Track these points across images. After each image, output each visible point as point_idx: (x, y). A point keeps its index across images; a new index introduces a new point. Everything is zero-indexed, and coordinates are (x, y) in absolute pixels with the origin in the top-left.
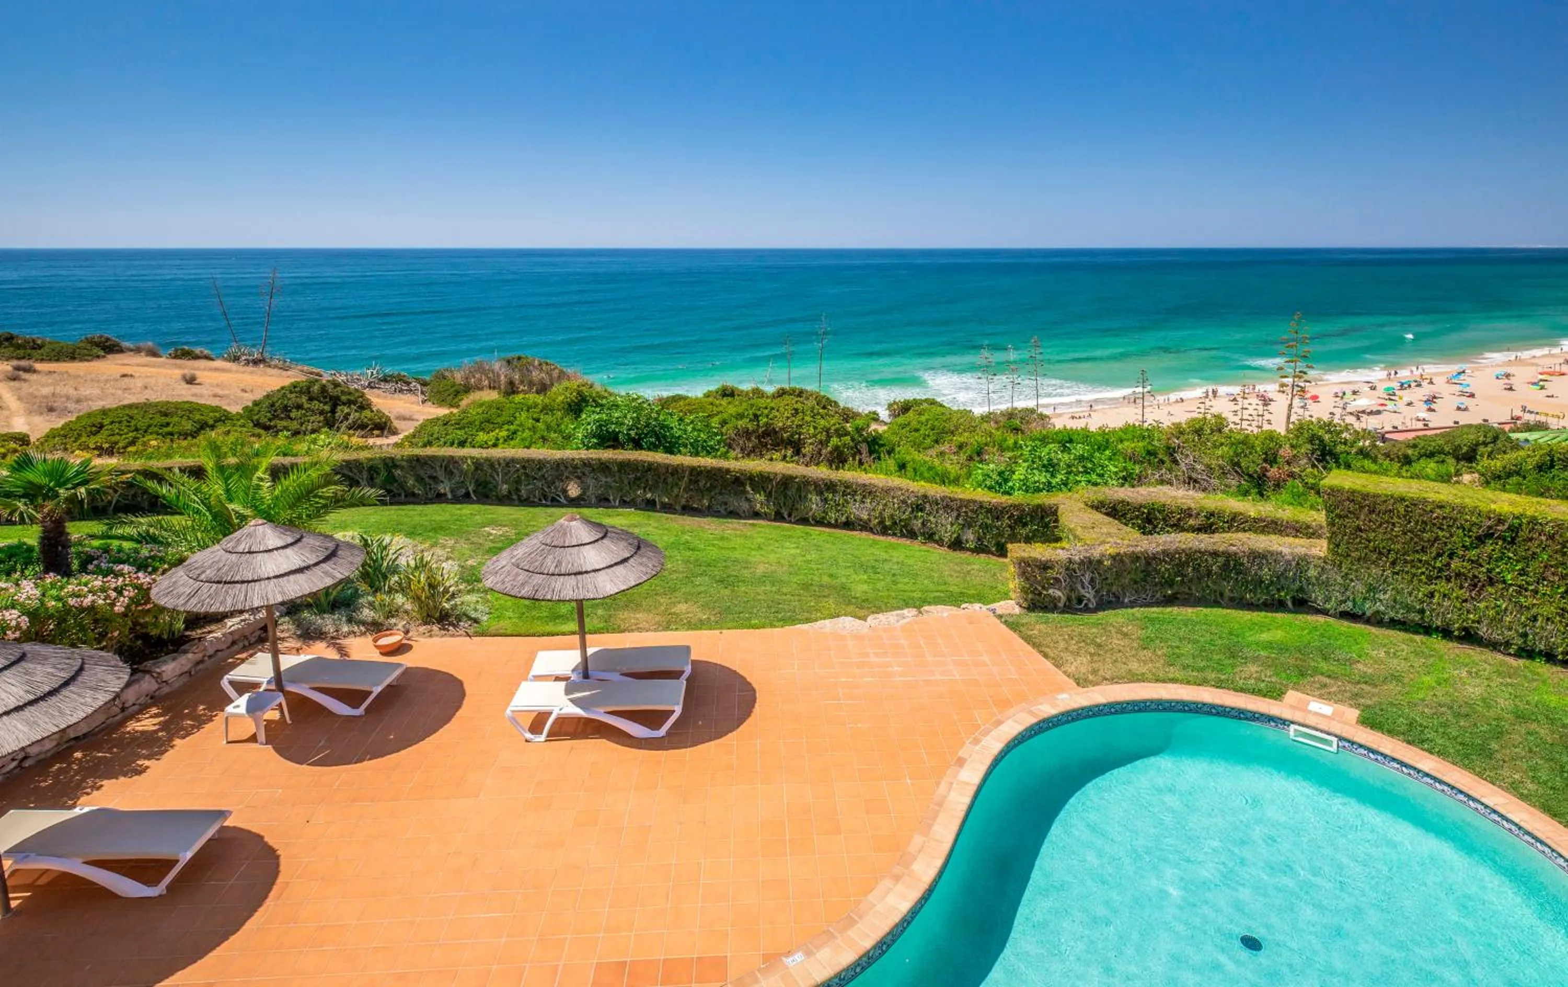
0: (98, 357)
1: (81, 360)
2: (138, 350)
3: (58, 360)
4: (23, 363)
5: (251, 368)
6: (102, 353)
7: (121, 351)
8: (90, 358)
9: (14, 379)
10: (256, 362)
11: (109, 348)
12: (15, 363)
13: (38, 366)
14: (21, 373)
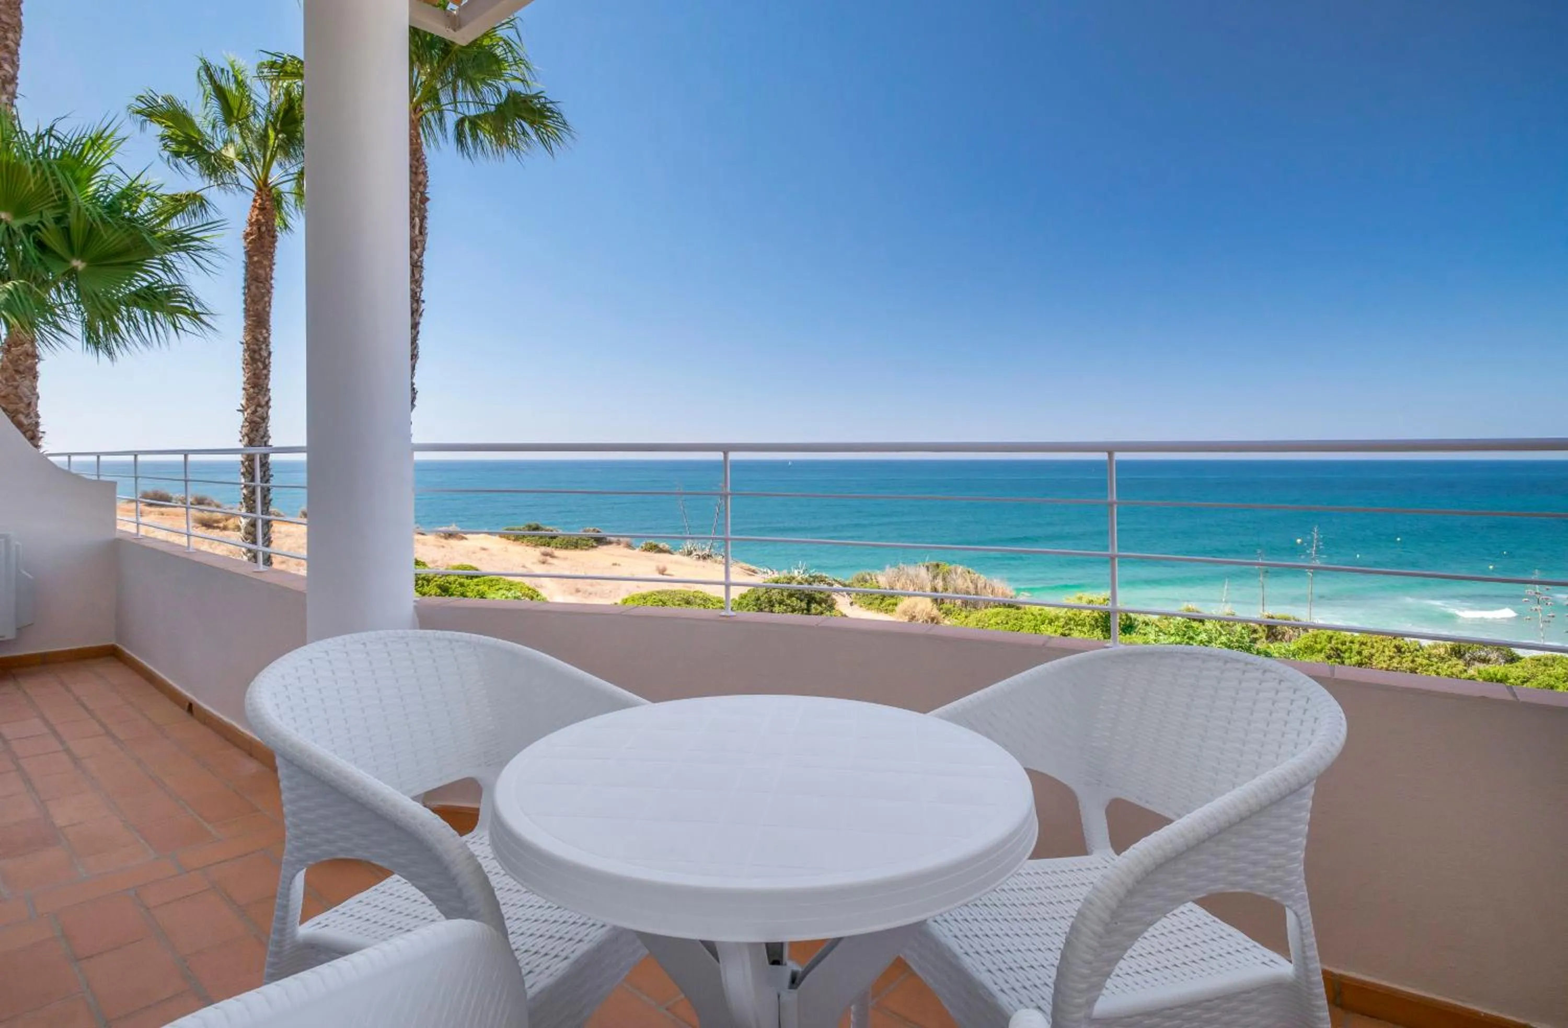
0: (593, 547)
1: (582, 549)
2: (618, 543)
3: (566, 548)
4: (548, 550)
5: (701, 562)
6: (595, 544)
7: (610, 543)
8: (586, 547)
9: (544, 563)
10: (704, 558)
11: (601, 541)
12: (543, 549)
13: (557, 553)
14: (548, 558)
